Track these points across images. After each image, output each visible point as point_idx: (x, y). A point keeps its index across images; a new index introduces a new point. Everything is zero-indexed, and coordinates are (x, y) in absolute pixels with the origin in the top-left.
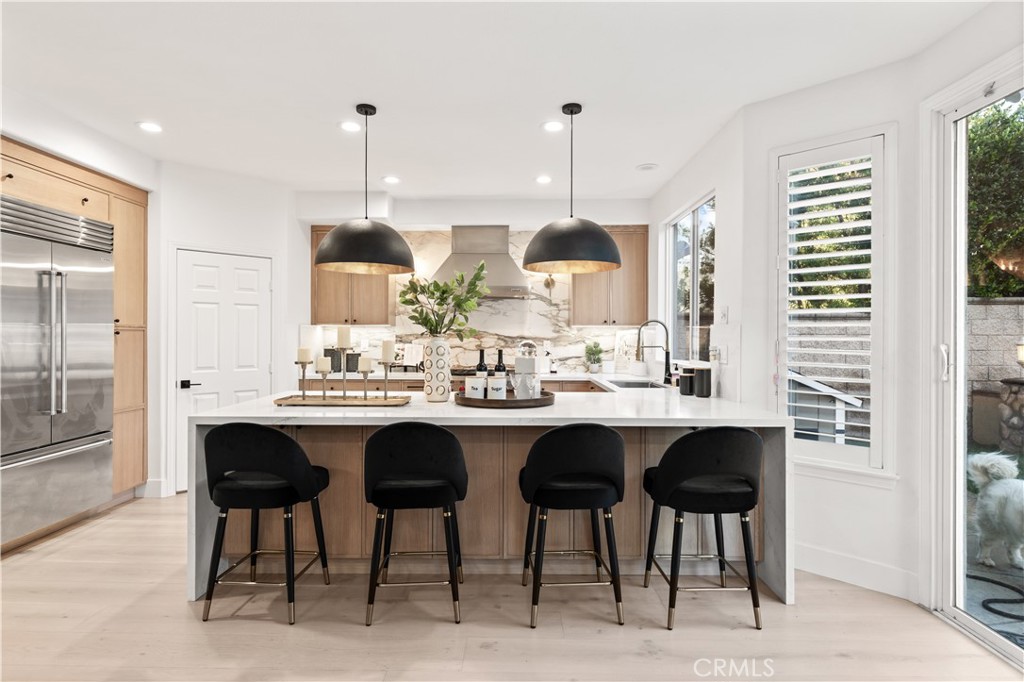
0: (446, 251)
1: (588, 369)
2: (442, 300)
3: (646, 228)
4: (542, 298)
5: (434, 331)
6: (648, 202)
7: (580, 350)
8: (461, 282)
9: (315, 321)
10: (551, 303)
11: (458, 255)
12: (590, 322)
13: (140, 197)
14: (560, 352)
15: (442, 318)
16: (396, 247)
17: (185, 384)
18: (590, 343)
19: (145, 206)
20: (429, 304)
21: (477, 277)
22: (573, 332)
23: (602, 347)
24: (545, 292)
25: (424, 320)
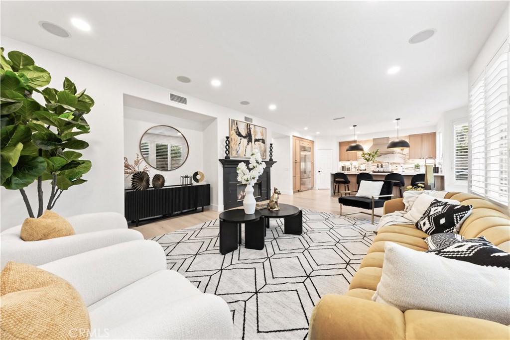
0: (371, 144)
1: (415, 171)
2: (369, 156)
3: (435, 133)
4: (400, 153)
5: (368, 161)
6: (435, 126)
7: (413, 166)
8: (373, 152)
9: (340, 161)
10: (403, 154)
11: (375, 145)
12: (415, 158)
13: (313, 142)
14: (406, 166)
15: (369, 159)
16: (360, 147)
17: (319, 172)
18: (416, 164)
19: (313, 143)
20: (367, 157)
21: (377, 151)
22: (411, 161)
23: (420, 165)
24: (401, 152)
25: (366, 159)
